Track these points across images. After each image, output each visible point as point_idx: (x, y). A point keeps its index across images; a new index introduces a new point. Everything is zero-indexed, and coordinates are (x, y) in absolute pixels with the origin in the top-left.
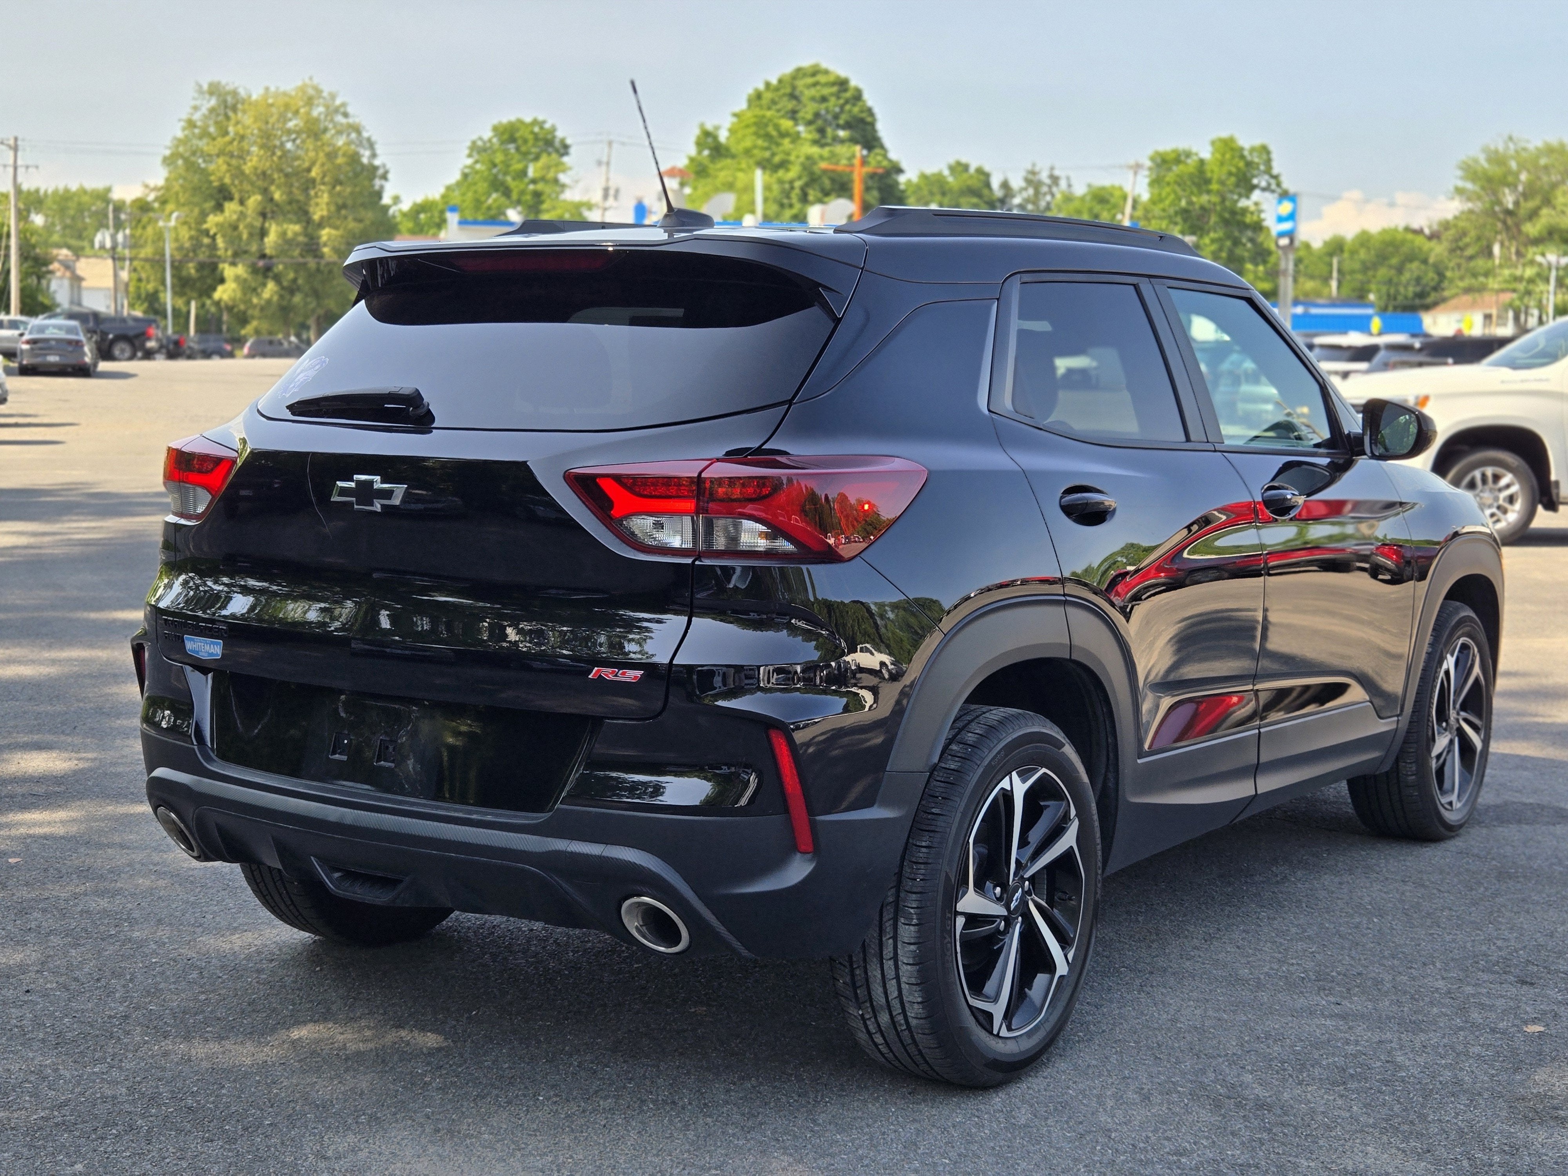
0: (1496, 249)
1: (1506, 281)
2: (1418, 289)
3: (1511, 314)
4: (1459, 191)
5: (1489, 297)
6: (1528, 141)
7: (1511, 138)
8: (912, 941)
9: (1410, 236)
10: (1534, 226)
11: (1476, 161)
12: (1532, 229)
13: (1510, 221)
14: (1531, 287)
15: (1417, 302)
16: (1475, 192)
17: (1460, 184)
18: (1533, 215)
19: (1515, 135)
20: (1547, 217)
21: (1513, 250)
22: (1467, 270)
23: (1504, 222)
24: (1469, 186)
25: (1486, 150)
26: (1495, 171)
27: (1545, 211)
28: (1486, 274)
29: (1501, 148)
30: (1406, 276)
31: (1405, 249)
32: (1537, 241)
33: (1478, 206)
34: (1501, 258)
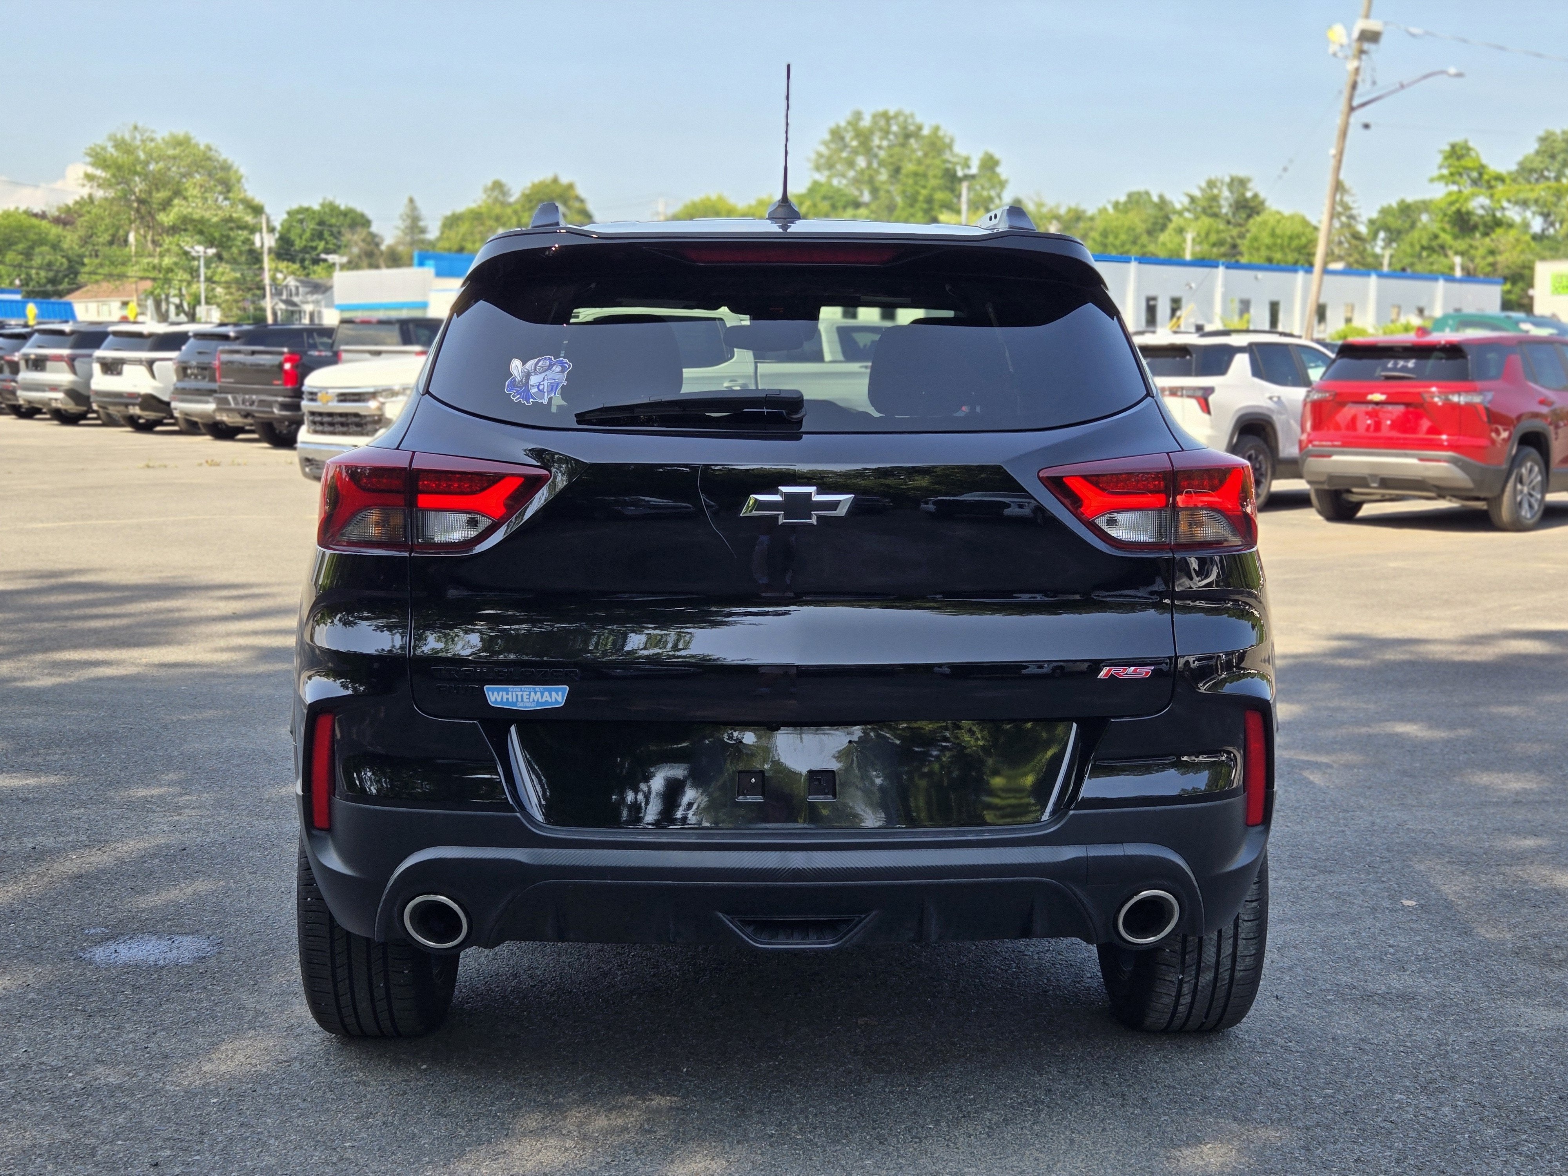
0: (132, 237)
1: (145, 270)
2: (51, 274)
3: (150, 303)
4: (89, 177)
5: (130, 285)
6: (153, 131)
7: (136, 128)
8: (1254, 898)
9: (35, 221)
10: (168, 215)
11: (104, 149)
12: (166, 219)
13: (143, 209)
14: (170, 275)
15: (49, 288)
16: (105, 180)
17: (90, 170)
18: (166, 205)
19: (140, 125)
20: (179, 208)
21: (149, 238)
22: (106, 257)
23: (138, 210)
24: (99, 173)
25: (112, 138)
26: (123, 159)
27: (176, 201)
28: (124, 264)
29: (127, 137)
30: (37, 261)
31: (32, 236)
32: (174, 230)
33: (111, 194)
34: (137, 246)
